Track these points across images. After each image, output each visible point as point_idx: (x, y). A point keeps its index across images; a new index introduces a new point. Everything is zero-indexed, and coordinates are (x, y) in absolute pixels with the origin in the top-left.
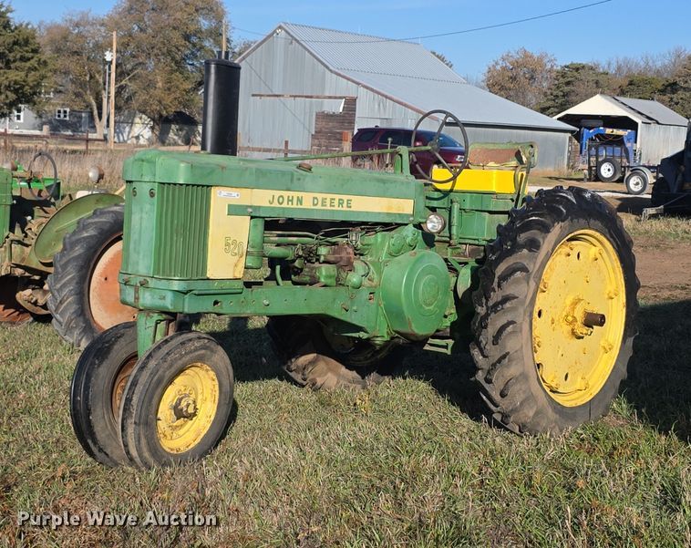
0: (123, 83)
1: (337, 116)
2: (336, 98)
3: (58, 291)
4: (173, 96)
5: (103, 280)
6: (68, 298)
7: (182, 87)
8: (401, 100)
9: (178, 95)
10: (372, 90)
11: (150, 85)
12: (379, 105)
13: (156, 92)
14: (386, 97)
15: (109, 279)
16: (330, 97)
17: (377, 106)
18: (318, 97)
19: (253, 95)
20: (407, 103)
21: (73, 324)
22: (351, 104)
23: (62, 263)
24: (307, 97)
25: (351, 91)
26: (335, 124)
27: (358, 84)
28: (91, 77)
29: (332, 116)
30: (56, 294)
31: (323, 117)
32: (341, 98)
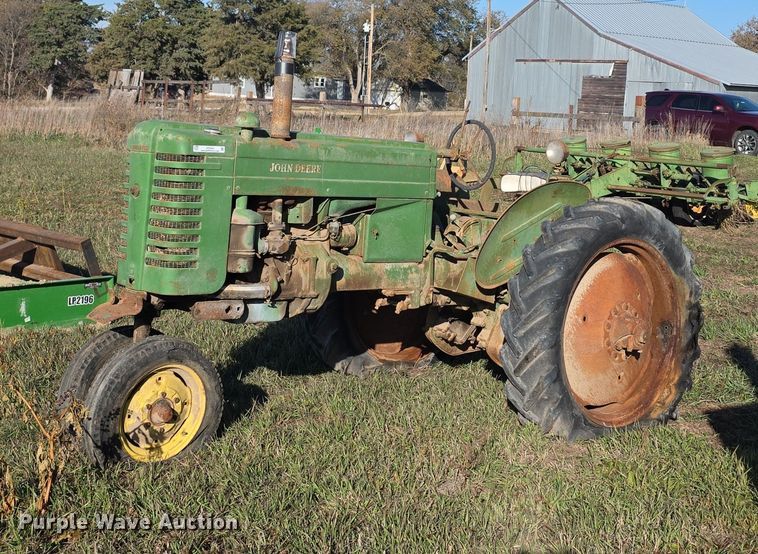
0: (377, 52)
1: (606, 80)
2: (604, 62)
3: (521, 339)
4: (422, 65)
5: (580, 320)
6: (538, 353)
7: (431, 56)
8: (676, 63)
9: (427, 63)
10: (644, 53)
11: (402, 54)
12: (652, 69)
13: (407, 61)
14: (660, 60)
15: (589, 319)
16: (599, 61)
17: (649, 70)
18: (585, 62)
19: (517, 61)
20: (683, 66)
21: (543, 395)
22: (621, 67)
23: (527, 295)
24: (573, 61)
25: (621, 54)
26: (603, 88)
27: (629, 47)
28: (348, 48)
29: (600, 80)
30: (517, 344)
31: (591, 81)
32: (610, 62)
